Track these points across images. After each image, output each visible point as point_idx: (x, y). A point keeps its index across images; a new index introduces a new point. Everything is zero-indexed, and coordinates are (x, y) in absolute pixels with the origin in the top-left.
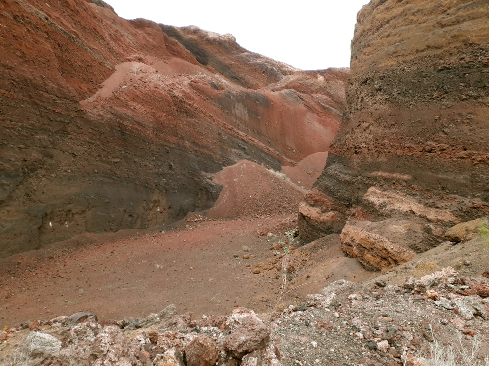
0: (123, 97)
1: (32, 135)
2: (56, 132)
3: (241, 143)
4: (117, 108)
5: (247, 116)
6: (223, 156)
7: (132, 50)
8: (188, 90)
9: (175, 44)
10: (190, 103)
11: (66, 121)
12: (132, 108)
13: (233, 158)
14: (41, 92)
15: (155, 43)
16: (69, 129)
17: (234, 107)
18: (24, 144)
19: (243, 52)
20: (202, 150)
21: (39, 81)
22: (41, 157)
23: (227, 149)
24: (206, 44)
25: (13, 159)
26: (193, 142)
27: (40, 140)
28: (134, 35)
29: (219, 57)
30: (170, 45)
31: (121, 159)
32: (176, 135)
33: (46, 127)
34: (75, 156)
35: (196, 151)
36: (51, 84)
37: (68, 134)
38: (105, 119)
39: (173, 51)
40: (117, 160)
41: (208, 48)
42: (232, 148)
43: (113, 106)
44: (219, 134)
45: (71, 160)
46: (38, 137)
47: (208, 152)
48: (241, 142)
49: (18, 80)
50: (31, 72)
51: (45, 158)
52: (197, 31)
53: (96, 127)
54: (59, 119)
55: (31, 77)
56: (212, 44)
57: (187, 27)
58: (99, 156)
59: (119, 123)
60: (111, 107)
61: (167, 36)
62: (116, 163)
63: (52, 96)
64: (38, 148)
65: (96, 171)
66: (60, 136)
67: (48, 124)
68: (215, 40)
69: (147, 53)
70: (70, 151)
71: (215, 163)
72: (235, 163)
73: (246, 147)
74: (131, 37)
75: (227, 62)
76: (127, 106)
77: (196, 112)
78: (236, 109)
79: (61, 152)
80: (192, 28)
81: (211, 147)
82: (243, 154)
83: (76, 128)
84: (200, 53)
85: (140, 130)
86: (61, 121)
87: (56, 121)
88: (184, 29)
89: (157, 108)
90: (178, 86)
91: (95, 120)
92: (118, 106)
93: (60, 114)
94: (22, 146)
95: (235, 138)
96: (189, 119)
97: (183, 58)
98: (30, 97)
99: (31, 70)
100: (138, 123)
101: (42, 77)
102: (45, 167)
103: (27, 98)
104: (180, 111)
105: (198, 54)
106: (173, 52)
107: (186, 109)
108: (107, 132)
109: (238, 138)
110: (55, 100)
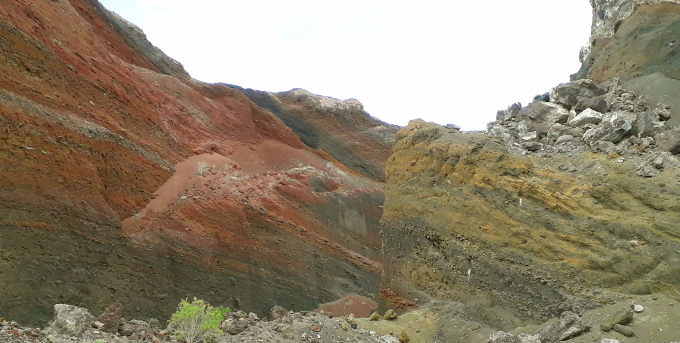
0: (178, 215)
1: (70, 269)
2: (95, 265)
3: (351, 269)
4: (167, 231)
5: (364, 227)
6: (319, 288)
7: (204, 135)
8: (273, 197)
9: (268, 119)
10: (272, 214)
11: (106, 251)
12: (187, 229)
13: (335, 290)
14: (81, 220)
15: (238, 121)
16: (109, 260)
17: (343, 216)
18: (61, 279)
19: (375, 126)
20: (287, 280)
21: (80, 208)
22: (77, 292)
23: (326, 278)
24: (316, 117)
25: (51, 296)
26: (274, 269)
27: (77, 273)
28: (209, 111)
29: (336, 136)
30: (262, 121)
31: (170, 294)
32: (248, 260)
33: (84, 259)
34: (113, 291)
35: (278, 282)
36: (92, 210)
37: (108, 265)
38: (152, 246)
39: (266, 130)
40: (163, 295)
41: (317, 123)
42: (336, 275)
43: (164, 228)
44: (316, 256)
45: (110, 296)
46: (75, 270)
47: (296, 283)
48: (352, 267)
49: (58, 209)
50: (71, 198)
51: (81, 294)
52: (302, 97)
53: (141, 256)
54: (98, 250)
55: (71, 204)
56: (325, 117)
57: (288, 92)
58: (143, 290)
59: (169, 249)
60: (161, 230)
61: (256, 107)
62: (163, 299)
63: (92, 224)
64: (74, 284)
65: (138, 309)
66: (99, 269)
67: (87, 256)
68: (329, 110)
69: (225, 136)
70: (109, 286)
71: (306, 298)
72: (338, 298)
73: (357, 275)
74: (203, 115)
75: (348, 143)
76: (181, 227)
77: (281, 227)
78: (347, 220)
79: (99, 288)
80: (296, 93)
81: (302, 276)
82: (351, 284)
83: (117, 259)
84: (307, 131)
85: (195, 258)
86: (100, 252)
87: (95, 252)
88: (284, 96)
89: (222, 226)
90: (258, 191)
91: (140, 248)
92: (169, 228)
93: (100, 243)
94: (59, 281)
95: (341, 262)
96: (269, 237)
97: (279, 139)
98: (70, 227)
99: (72, 196)
100: (193, 248)
101: (83, 203)
102: (81, 304)
103: (66, 229)
104: (258, 227)
105: (305, 133)
106: (264, 131)
107: (266, 223)
108: (154, 261)
109: (346, 260)
110: (95, 228)
